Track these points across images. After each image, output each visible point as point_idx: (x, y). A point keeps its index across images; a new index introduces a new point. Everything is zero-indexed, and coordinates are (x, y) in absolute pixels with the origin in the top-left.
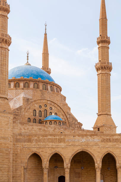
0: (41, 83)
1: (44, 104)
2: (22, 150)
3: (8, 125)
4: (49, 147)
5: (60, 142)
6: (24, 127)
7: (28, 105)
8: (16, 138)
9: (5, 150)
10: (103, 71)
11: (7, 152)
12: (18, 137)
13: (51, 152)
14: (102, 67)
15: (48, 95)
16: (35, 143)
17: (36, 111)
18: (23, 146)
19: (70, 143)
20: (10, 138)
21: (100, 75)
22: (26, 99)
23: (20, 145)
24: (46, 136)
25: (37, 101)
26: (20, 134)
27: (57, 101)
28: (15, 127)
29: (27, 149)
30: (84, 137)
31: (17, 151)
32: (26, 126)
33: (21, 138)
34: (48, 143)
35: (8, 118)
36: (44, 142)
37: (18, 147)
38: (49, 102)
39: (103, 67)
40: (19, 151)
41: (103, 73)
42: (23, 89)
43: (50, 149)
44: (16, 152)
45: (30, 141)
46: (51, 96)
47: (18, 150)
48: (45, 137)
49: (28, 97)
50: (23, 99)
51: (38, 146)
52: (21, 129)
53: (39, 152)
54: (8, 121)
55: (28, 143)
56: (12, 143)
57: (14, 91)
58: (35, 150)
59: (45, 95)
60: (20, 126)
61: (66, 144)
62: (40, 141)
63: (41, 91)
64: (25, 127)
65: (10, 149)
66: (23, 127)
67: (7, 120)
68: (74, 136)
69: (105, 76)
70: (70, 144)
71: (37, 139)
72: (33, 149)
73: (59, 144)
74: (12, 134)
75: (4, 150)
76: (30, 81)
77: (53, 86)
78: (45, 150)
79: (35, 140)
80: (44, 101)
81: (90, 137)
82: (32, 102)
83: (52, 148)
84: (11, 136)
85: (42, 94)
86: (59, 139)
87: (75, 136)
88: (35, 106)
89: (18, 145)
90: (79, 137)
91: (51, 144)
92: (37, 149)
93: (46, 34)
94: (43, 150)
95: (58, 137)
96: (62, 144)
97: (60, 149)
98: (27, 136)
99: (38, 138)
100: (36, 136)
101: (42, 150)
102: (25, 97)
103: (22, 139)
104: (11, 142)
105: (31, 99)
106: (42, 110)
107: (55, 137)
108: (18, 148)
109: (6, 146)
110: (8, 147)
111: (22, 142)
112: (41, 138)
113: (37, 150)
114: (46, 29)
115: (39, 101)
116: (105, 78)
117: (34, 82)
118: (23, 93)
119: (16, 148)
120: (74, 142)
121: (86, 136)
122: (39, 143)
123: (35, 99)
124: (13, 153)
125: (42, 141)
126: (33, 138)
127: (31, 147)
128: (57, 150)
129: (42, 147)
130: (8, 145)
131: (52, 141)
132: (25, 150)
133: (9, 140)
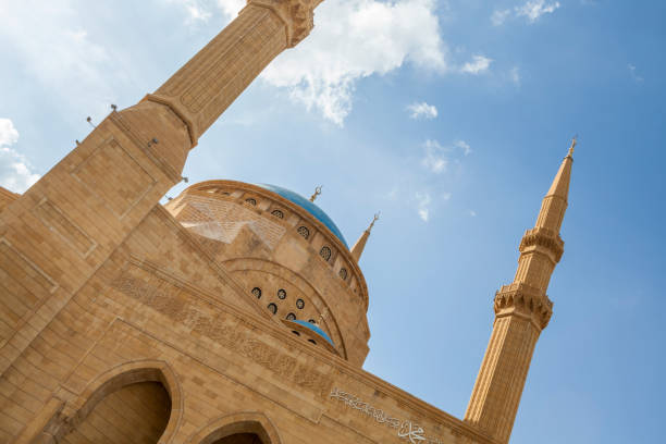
0: (322, 237)
1: (300, 296)
2: (111, 330)
3: (130, 200)
4: (241, 378)
5: (302, 385)
6: (186, 258)
7: (248, 259)
8: (123, 272)
9: (34, 275)
10: (520, 310)
11: (37, 290)
12: (136, 272)
13: (233, 407)
14: (522, 299)
15: (325, 280)
16: (188, 330)
17: (260, 294)
18: (127, 315)
19: (344, 413)
20: (100, 247)
21: (510, 317)
22: (252, 235)
23: (118, 306)
24: (254, 328)
25: (282, 270)
26: (151, 267)
27: (344, 315)
28: (151, 232)
29: (137, 333)
30: (424, 423)
31: (87, 322)
32: (196, 261)
33: (147, 279)
34: (247, 361)
35: (150, 180)
36: (232, 346)
37: (106, 305)
38: (316, 301)
39: (527, 300)
40: (96, 322)
41: (519, 317)
42: (260, 213)
43: (238, 388)
44: (79, 324)
45: (173, 309)
46: (333, 291)
47: (96, 320)
48: (248, 331)
49: (262, 238)
50: (243, 231)
51: (191, 351)
52: (168, 255)
53: (182, 379)
54: (140, 189)
55: (158, 315)
56: (88, 272)
57: (230, 206)
58: (167, 358)
59: (315, 273)
60: (174, 242)
61: (323, 409)
62: (215, 333)
63: (311, 250)
64: (192, 263)
65: (65, 287)
66: (182, 255)
67: (139, 183)
68: (377, 393)
69: (522, 327)
70: (346, 419)
71: (205, 319)
72: (160, 346)
73: (293, 392)
74: (117, 243)
75: (28, 269)
76: (292, 211)
77: (349, 274)
78: (214, 383)
79: (196, 318)
80: (303, 287)
81: (453, 437)
82: (268, 261)
83: (250, 389)
84: (111, 243)
85: (309, 261)
86: (303, 370)
87: (384, 396)
88: (266, 280)
89: (108, 300)
90: (398, 409)
91: (257, 370)
92: (180, 360)
93: (367, 233)
94: (205, 379)
95: (302, 360)
96: (308, 401)
97: (287, 415)
98: (176, 287)
99: (217, 317)
100: (211, 305)
101: (200, 375)
102: (253, 228)
103: (145, 286)
104: (92, 264)
105: (266, 250)
106: (281, 305)
107: (291, 350)
108: (101, 310)
109: (58, 263)
110: (57, 273)
111: (137, 297)
112: (230, 322)
113: (176, 365)
114: (372, 224)
115: (288, 275)
116: (520, 332)
117: (302, 222)
118: (254, 222)
119: (94, 306)
120: (368, 417)
121: (433, 420)
122: (205, 339)
123: (281, 258)
124: (59, 317)
125: (227, 336)
126: (191, 307)
127: (162, 335)
128: (269, 413)
129: (211, 361)
130: (68, 264)
131: (269, 362)
132: (124, 334)
133: (84, 252)
